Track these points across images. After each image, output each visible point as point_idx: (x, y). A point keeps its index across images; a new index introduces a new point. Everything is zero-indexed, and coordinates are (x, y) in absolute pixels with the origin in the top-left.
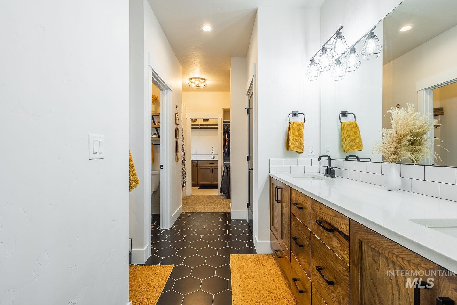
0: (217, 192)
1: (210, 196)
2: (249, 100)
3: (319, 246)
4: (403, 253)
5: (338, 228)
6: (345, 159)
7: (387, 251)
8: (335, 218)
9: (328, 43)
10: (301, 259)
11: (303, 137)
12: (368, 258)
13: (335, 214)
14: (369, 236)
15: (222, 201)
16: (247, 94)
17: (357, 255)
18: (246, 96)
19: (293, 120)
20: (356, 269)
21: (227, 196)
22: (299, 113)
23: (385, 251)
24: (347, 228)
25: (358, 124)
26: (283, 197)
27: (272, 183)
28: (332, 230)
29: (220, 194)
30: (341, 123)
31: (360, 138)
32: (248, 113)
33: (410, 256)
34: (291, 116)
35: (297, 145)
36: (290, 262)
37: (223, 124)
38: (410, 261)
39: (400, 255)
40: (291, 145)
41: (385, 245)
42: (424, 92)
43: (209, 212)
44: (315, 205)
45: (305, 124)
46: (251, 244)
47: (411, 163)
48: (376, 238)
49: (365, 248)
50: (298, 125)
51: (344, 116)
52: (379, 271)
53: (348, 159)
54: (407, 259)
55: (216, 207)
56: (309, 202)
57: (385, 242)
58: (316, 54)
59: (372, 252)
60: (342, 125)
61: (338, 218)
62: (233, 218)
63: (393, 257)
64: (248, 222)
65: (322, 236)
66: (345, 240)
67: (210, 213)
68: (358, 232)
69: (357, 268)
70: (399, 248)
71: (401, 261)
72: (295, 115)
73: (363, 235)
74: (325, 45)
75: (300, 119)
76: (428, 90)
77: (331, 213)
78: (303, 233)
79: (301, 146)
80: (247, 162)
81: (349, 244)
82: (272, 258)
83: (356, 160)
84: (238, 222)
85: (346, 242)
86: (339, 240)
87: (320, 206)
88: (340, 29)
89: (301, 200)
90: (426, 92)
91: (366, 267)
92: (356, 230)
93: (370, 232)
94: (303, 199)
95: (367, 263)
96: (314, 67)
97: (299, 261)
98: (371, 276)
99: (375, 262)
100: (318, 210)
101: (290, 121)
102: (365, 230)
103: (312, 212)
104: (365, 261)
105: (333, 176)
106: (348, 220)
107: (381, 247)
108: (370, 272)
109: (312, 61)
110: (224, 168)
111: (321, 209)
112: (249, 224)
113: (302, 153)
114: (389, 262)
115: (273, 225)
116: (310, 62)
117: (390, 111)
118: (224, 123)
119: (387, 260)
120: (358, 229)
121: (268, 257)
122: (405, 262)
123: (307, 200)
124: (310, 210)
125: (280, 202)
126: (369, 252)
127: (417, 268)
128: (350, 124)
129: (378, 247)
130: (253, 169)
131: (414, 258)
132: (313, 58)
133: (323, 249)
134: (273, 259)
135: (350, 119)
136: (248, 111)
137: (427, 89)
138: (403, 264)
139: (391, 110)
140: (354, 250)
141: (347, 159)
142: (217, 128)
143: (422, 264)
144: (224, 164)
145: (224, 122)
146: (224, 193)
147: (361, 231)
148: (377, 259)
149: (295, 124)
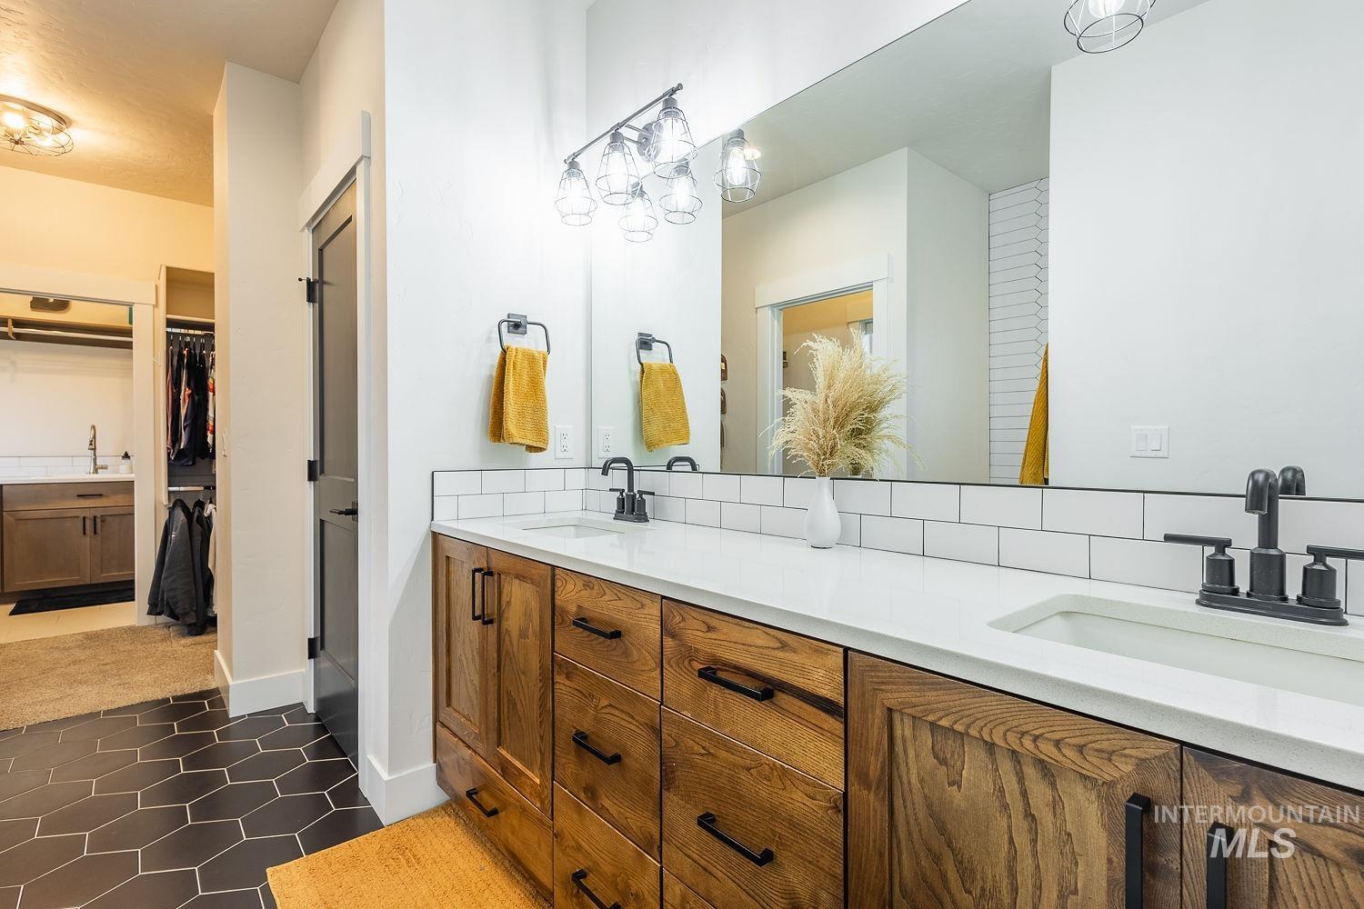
0: (131, 614)
1: (92, 638)
2: (321, 250)
3: (704, 748)
4: (1060, 728)
5: (796, 684)
6: (665, 468)
7: (1002, 728)
8: (780, 654)
9: (630, 123)
10: (606, 803)
11: (544, 400)
12: (917, 756)
13: (779, 640)
14: (927, 694)
15: (162, 647)
16: (308, 225)
17: (877, 755)
18: (302, 230)
19: (512, 341)
20: (872, 797)
21: (190, 625)
22: (529, 321)
23: (991, 730)
24: (832, 680)
25: (679, 372)
26: (509, 603)
27: (448, 557)
28: (767, 690)
29: (149, 620)
30: (641, 364)
31: (684, 411)
32: (311, 298)
33: (1086, 732)
34: (504, 327)
35: (529, 426)
36: (547, 820)
37: (162, 329)
38: (1085, 745)
39: (1046, 735)
40: (511, 424)
41: (991, 713)
42: (768, 312)
43: (104, 708)
44: (684, 619)
45: (550, 358)
46: (351, 792)
47: (849, 477)
48: (956, 697)
49: (903, 729)
50: (531, 359)
51: (644, 346)
52: (959, 787)
53: (674, 468)
54: (1073, 741)
55: (139, 678)
56: (654, 610)
57: (994, 703)
58: (587, 146)
59: (933, 737)
60: (643, 372)
61: (795, 652)
62: (238, 707)
63: (1021, 742)
64: (311, 709)
65: (717, 714)
66: (824, 715)
67: (107, 712)
68: (883, 687)
69: (876, 794)
70: (1044, 715)
71: (1054, 750)
72: (517, 326)
73: (903, 695)
74: (620, 125)
75: (530, 341)
76: (775, 309)
77: (758, 638)
78: (623, 716)
79: (540, 428)
80: (309, 488)
81: (842, 726)
82: (447, 821)
83: (689, 468)
84: (264, 720)
85: (831, 720)
86: (799, 718)
87: (708, 620)
88: (674, 91)
89: (608, 609)
90: (773, 312)
91: (909, 783)
92: (876, 682)
93: (932, 684)
94: (619, 604)
95: (914, 771)
96: (575, 185)
97: (600, 810)
98: (929, 806)
99: (946, 765)
100: (701, 634)
101: (505, 344)
102: (913, 678)
103: (669, 642)
104: (903, 769)
105: (643, 518)
106: (841, 656)
107: (977, 719)
108: (925, 796)
109: (572, 164)
110: (171, 510)
111: (710, 629)
112: (317, 717)
113: (541, 449)
114: (998, 757)
115: (449, 705)
116: (566, 167)
117: (811, 344)
118: (167, 327)
119: (991, 754)
120: (883, 677)
121: (431, 821)
122: (1066, 751)
123: (643, 606)
124: (658, 636)
125: (491, 622)
126: (919, 739)
127: (1110, 760)
128: (663, 370)
129: (966, 720)
130: (353, 512)
131: (1098, 737)
132: (576, 155)
133: (723, 754)
134: (452, 824)
135: (656, 357)
136: (314, 291)
137: (773, 306)
138: (1060, 758)
139: (815, 341)
140: (867, 742)
141: (669, 466)
142: (129, 346)
143: (1125, 749)
144: (170, 492)
145: (170, 323)
146: (173, 615)
147: (893, 683)
148: (953, 755)
149: (520, 356)
